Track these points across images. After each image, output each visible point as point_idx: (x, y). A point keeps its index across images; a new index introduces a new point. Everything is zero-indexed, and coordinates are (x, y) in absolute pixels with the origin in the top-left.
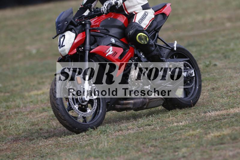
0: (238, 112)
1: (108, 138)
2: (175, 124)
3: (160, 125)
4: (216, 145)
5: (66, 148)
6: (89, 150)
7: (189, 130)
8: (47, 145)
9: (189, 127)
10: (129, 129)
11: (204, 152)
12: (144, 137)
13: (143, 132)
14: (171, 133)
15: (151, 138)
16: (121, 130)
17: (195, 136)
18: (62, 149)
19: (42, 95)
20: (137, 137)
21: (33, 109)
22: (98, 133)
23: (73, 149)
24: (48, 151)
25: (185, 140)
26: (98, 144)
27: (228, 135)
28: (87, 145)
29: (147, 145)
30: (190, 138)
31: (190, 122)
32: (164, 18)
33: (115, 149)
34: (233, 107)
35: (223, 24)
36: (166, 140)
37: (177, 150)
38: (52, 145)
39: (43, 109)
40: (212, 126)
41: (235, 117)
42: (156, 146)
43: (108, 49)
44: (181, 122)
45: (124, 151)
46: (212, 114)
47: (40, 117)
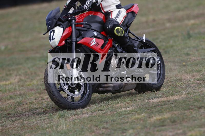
0: (176, 99)
1: (66, 122)
2: (123, 109)
3: (110, 110)
4: (159, 127)
5: (30, 130)
6: (50, 131)
7: (135, 114)
8: (14, 128)
9: (135, 111)
10: (84, 114)
11: (148, 133)
12: (96, 120)
13: (96, 116)
14: (119, 117)
15: (103, 121)
16: (77, 114)
17: (140, 119)
18: (27, 131)
19: (10, 85)
20: (91, 121)
21: (2, 97)
22: (57, 117)
23: (36, 131)
24: (14, 132)
25: (132, 123)
26: (57, 127)
27: (168, 118)
28: (48, 127)
29: (100, 127)
30: (136, 121)
31: (136, 107)
32: (133, 16)
33: (72, 131)
34: (172, 95)
35: (164, 24)
36: (115, 123)
37: (125, 131)
38: (18, 128)
39: (11, 97)
40: (155, 111)
41: (174, 103)
42: (107, 128)
43: (92, 40)
44: (128, 108)
45: (80, 132)
46: (155, 101)
47: (8, 104)
